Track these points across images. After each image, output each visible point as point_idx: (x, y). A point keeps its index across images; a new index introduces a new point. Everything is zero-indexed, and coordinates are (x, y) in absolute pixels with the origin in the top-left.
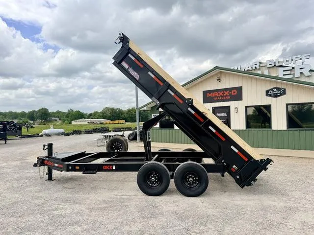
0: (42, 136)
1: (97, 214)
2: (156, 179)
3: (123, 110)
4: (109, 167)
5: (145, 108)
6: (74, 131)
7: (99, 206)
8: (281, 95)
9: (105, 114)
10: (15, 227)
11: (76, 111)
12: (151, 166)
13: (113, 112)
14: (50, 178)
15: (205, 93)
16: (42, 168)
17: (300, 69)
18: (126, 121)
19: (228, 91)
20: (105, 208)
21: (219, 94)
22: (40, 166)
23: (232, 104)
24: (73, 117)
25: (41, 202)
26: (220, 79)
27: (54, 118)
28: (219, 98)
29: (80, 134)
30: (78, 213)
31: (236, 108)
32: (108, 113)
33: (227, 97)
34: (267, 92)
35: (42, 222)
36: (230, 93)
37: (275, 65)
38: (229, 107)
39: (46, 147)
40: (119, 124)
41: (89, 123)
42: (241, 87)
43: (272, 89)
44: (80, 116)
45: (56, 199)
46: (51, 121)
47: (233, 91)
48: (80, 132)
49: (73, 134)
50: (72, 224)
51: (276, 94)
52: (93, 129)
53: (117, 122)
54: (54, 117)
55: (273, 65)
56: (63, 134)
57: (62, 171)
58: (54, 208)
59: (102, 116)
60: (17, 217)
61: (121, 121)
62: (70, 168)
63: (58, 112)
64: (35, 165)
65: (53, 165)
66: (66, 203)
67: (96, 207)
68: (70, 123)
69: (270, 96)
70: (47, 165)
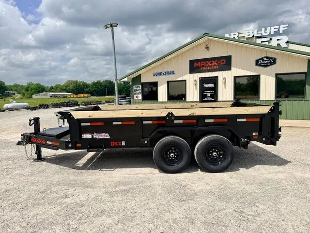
0: (4, 111)
1: (121, 199)
2: (175, 155)
3: (88, 83)
4: (118, 144)
5: (126, 79)
6: (40, 106)
7: (117, 189)
8: (271, 65)
9: (68, 88)
10: (24, 224)
11: (36, 84)
12: (172, 140)
13: (76, 86)
14: (39, 158)
15: (192, 62)
16: (29, 146)
17: (278, 40)
18: (92, 95)
19: (217, 61)
20: (126, 192)
21: (207, 64)
22: (27, 143)
23: (221, 75)
24: (33, 91)
25: (42, 187)
26: (208, 48)
27: (12, 92)
28: (206, 68)
29: (47, 108)
30: (96, 199)
31: (224, 78)
32: (71, 87)
33: (215, 67)
34: (257, 61)
35: (56, 214)
36: (219, 62)
37: (253, 36)
38: (217, 77)
39: (32, 122)
40: (85, 98)
41: (51, 96)
42: (230, 57)
43: (262, 59)
44: (40, 89)
45: (58, 183)
46: (8, 95)
47: (221, 60)
48: (48, 106)
49: (40, 109)
50: (97, 216)
51: (266, 63)
52: (61, 103)
53: (82, 95)
54: (12, 90)
55: (251, 36)
56: (28, 108)
57: (57, 149)
58: (62, 194)
59: (65, 89)
60: (19, 210)
61: (86, 95)
62: (70, 145)
63: (16, 86)
64: (19, 143)
65: (44, 143)
66: (74, 187)
67: (114, 190)
68: (31, 97)
69: (260, 65)
70: (35, 143)
